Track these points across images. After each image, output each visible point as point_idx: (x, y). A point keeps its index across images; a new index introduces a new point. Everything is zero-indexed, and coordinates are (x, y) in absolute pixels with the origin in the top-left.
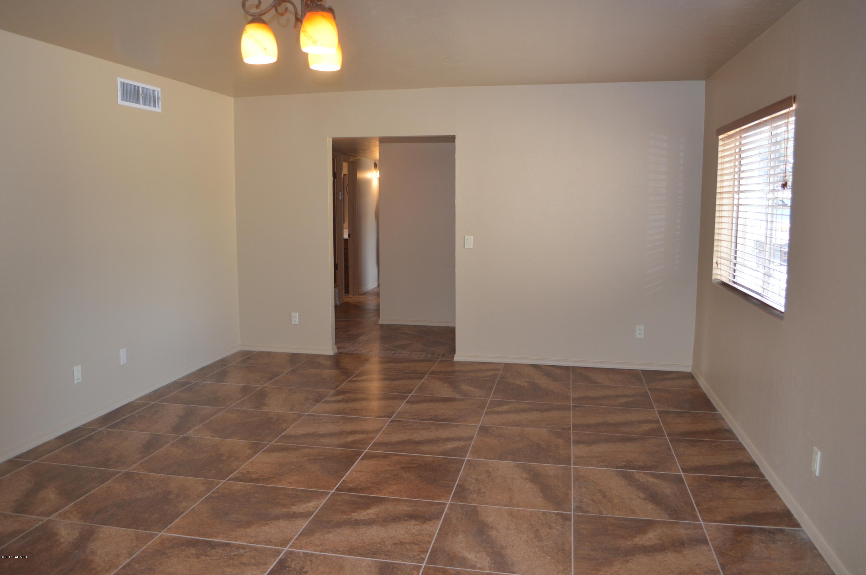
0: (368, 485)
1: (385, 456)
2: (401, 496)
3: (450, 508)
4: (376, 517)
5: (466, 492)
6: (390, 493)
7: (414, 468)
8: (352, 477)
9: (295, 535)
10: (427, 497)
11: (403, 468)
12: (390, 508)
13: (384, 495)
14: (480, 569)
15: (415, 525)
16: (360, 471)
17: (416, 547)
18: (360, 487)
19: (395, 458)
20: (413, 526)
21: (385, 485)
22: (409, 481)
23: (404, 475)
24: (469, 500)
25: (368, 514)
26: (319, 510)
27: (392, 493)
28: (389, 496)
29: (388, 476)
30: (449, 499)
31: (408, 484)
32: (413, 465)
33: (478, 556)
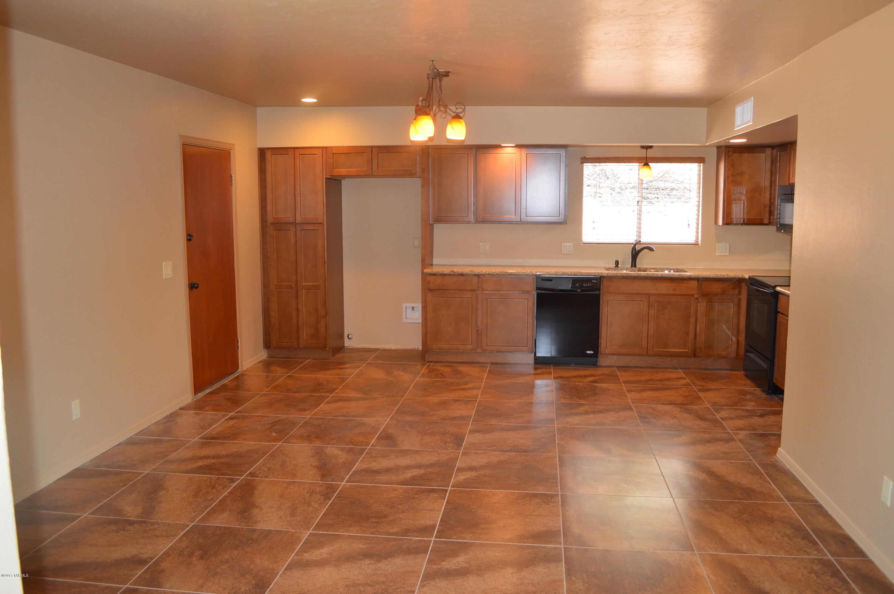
0: (418, 496)
1: (407, 532)
2: (386, 487)
3: (344, 478)
4: (405, 471)
5: (325, 493)
6: (396, 490)
7: (373, 517)
8: (437, 503)
9: (460, 458)
10: (362, 487)
11: (385, 516)
12: (394, 478)
13: (401, 488)
14: (334, 447)
15: (374, 467)
16: (431, 510)
17: (374, 455)
18: (426, 494)
19: (395, 530)
20: (375, 466)
21: (402, 497)
22: (378, 501)
23: (384, 508)
24: (325, 485)
25: (412, 473)
26: (453, 473)
27: (395, 490)
28: (396, 487)
29: (400, 507)
30: (343, 486)
31: (380, 498)
32: (374, 520)
33: (332, 452)
